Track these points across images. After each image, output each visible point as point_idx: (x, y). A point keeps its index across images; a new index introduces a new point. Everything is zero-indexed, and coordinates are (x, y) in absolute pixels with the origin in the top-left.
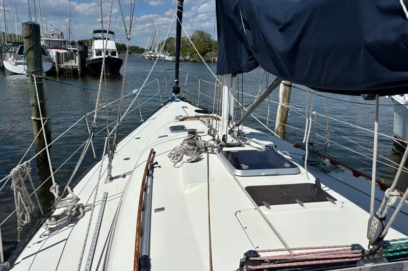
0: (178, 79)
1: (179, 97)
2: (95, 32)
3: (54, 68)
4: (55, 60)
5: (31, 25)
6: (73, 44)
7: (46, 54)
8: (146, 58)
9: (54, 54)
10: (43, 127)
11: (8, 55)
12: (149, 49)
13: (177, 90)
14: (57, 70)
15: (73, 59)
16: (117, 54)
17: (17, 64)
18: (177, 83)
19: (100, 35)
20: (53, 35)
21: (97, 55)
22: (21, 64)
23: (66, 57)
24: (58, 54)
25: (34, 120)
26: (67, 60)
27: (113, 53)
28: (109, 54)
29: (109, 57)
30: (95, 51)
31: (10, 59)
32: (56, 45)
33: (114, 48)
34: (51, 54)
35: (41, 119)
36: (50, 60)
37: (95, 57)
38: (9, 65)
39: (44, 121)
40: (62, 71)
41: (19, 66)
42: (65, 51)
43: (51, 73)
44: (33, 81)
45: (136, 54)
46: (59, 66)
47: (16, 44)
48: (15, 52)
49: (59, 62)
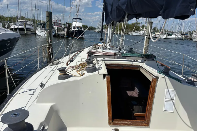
0: (102, 34)
1: (102, 42)
2: (74, 19)
3: (55, 34)
4: (56, 31)
5: (49, 12)
6: (64, 25)
7: (53, 28)
8: (96, 32)
9: (56, 28)
10: (50, 50)
11: (38, 28)
12: (98, 28)
13: (101, 39)
14: (57, 34)
15: (63, 31)
16: (82, 29)
17: (41, 32)
18: (102, 36)
19: (75, 20)
20: (56, 20)
21: (74, 29)
22: (43, 32)
23: (61, 29)
24: (58, 28)
25: (48, 47)
26: (61, 31)
27: (81, 28)
28: (79, 29)
29: (79, 30)
30: (73, 27)
31: (39, 30)
32: (57, 25)
33: (81, 26)
34: (55, 28)
35: (50, 47)
36: (55, 30)
37: (73, 30)
38: (38, 32)
39: (51, 48)
40: (59, 35)
41: (42, 33)
42: (61, 27)
43: (55, 36)
44: (48, 33)
45: (92, 30)
46: (58, 33)
47: (41, 24)
48: (40, 27)
49: (58, 31)
